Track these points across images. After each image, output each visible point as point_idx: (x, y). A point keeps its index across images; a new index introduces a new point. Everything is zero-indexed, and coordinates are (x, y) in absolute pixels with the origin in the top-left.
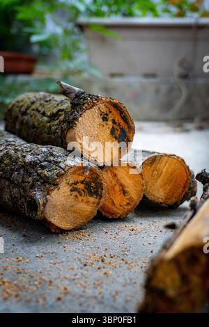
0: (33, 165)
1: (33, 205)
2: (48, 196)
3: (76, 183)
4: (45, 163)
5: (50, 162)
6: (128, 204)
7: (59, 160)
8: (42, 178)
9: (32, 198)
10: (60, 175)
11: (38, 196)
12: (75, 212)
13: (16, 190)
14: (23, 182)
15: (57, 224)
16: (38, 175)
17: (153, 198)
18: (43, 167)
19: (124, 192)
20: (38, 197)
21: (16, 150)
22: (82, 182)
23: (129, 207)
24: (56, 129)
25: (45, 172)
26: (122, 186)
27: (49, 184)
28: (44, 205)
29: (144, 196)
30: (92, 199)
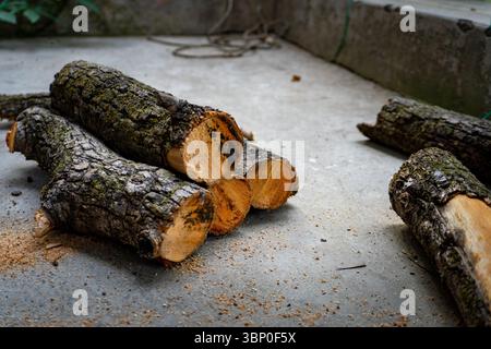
0: (138, 196)
1: (148, 245)
2: (163, 235)
3: (190, 214)
4: (152, 195)
5: (157, 192)
6: (235, 218)
7: (169, 189)
8: (153, 213)
9: (145, 238)
10: (174, 211)
11: (152, 234)
12: (188, 242)
13: (116, 222)
14: (127, 214)
15: (171, 259)
16: (147, 209)
17: (258, 206)
18: (151, 200)
19: (232, 207)
20: (152, 236)
21: (108, 172)
22: (195, 212)
23: (236, 221)
24: (153, 143)
25: (156, 206)
26: (229, 201)
27: (163, 221)
28: (160, 245)
29: (252, 207)
30: (203, 225)
